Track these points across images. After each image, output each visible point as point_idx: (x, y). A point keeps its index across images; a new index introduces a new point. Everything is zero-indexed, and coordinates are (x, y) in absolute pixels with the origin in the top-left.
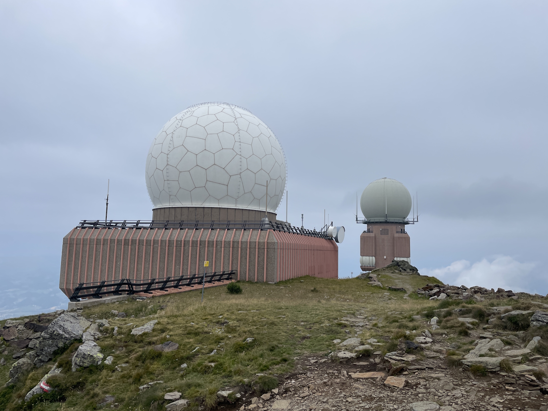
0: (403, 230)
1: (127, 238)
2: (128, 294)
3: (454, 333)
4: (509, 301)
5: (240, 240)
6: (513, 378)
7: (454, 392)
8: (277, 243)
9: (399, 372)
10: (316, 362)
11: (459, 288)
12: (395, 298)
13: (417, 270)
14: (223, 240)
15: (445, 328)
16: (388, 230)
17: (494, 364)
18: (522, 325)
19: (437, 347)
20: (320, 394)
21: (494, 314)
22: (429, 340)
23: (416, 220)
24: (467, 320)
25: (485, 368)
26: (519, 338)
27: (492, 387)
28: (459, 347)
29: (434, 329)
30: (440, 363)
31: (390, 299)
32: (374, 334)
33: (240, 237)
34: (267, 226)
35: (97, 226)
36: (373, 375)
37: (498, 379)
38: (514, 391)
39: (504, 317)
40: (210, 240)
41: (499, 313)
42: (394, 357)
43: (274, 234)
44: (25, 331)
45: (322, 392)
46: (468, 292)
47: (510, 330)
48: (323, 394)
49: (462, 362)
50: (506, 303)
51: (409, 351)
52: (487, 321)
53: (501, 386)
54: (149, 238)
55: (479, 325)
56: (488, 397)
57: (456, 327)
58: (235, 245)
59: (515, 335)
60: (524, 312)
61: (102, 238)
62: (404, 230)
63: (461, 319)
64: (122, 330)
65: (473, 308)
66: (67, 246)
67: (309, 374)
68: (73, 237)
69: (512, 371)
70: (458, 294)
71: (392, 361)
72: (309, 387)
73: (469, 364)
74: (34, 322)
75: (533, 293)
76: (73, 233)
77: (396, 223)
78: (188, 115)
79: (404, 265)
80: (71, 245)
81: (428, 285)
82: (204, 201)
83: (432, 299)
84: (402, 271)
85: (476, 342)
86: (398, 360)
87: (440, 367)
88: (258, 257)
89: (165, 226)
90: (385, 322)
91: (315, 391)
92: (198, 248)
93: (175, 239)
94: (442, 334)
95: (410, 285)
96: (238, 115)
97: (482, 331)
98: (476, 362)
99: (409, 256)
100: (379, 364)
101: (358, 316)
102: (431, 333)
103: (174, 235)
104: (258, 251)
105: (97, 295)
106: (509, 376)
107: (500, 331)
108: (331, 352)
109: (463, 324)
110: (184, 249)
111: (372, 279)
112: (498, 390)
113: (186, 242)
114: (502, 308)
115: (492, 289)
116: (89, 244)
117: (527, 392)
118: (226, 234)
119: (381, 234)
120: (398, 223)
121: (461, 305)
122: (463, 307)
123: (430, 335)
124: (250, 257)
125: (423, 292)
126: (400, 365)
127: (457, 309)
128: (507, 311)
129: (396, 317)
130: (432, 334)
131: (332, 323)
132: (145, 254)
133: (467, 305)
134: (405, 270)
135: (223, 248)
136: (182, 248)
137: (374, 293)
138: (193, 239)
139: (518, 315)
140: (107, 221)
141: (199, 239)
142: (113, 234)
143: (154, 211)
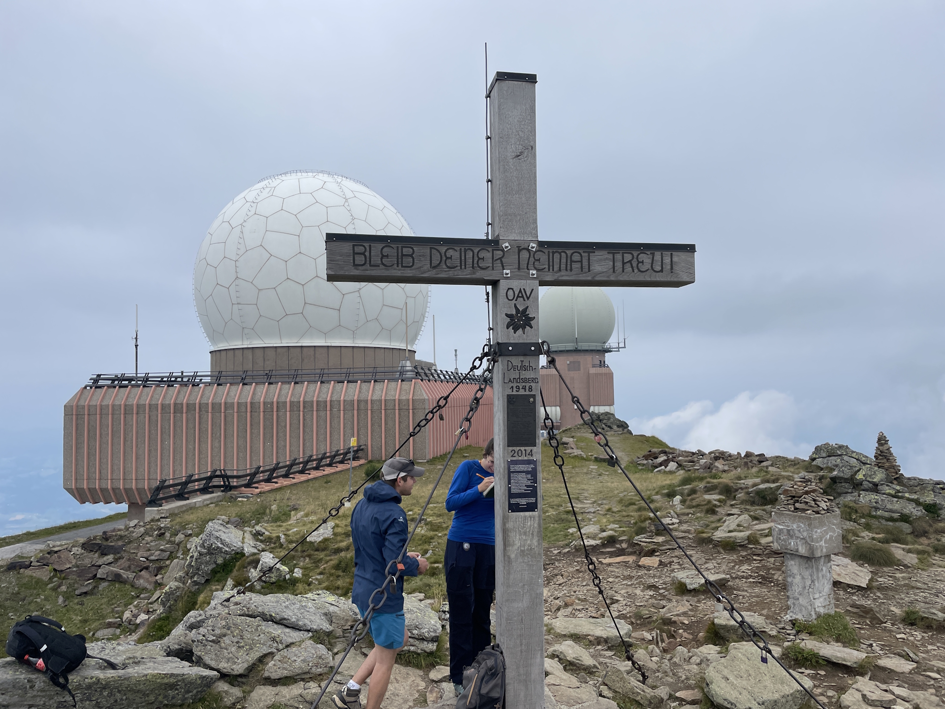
0: (602, 363)
1: (178, 402)
2: (222, 491)
3: (701, 512)
4: (758, 472)
5: (369, 398)
6: (760, 549)
7: (706, 566)
8: (428, 400)
9: (651, 553)
10: (560, 552)
11: (693, 454)
12: (607, 473)
13: (628, 426)
14: (342, 398)
15: (690, 507)
16: (579, 362)
17: (742, 538)
18: (770, 499)
19: (685, 527)
20: (577, 580)
21: (741, 488)
22: (675, 521)
23: (622, 345)
24: (713, 498)
25: (734, 542)
26: (767, 513)
27: (741, 558)
28: (708, 526)
29: (678, 509)
30: (690, 542)
31: (600, 475)
32: (612, 520)
33: (369, 393)
34: (409, 375)
35: (123, 382)
36: (624, 559)
37: (746, 551)
38: (761, 561)
39: (752, 491)
40: (320, 399)
41: (746, 488)
42: (644, 540)
43: (422, 386)
44: (85, 554)
45: (578, 578)
46: (706, 459)
47: (758, 505)
48: (580, 579)
49: (712, 539)
50: (755, 474)
51: (658, 534)
52: (735, 497)
53: (749, 557)
54: (217, 400)
55: (726, 502)
56: (737, 567)
57: (702, 505)
58: (362, 406)
59: (763, 510)
60: (773, 485)
61: (135, 402)
62: (604, 362)
63: (707, 497)
64: (290, 537)
65: (719, 483)
66: (72, 418)
67: (556, 564)
68: (82, 403)
69: (759, 543)
70: (693, 462)
71: (642, 544)
72: (562, 576)
73: (719, 539)
74: (99, 542)
75: (791, 456)
76: (81, 395)
77: (592, 351)
78: (265, 194)
79: (609, 419)
80: (79, 416)
81: (650, 451)
82: (302, 336)
83: (657, 471)
84: (606, 428)
85: (724, 519)
86: (649, 543)
87: (690, 546)
88: (400, 422)
89: (242, 379)
90: (620, 506)
91: (570, 578)
92: (301, 413)
93: (262, 400)
94: (688, 514)
95: (623, 451)
96: (349, 194)
97: (730, 508)
98: (726, 537)
99: (611, 404)
100: (626, 549)
101: (585, 501)
102: (676, 513)
103: (260, 394)
104: (399, 414)
105: (180, 496)
106: (756, 548)
107: (748, 507)
108: (572, 542)
109: (709, 502)
110: (277, 415)
111: (569, 445)
112: (747, 560)
113: (281, 405)
114: (750, 482)
115: (739, 453)
116: (113, 414)
117: (772, 560)
118: (347, 389)
119: (569, 370)
120: (594, 350)
121: (705, 481)
122: (708, 483)
123: (676, 516)
124: (386, 424)
125: (645, 462)
126: (652, 547)
127: (702, 485)
128: (755, 485)
129: (632, 499)
130: (677, 515)
131: (558, 511)
132: (212, 425)
133: (712, 480)
134: (610, 427)
135: (342, 412)
136: (275, 413)
137: (576, 467)
138: (292, 400)
139: (766, 488)
140: (138, 375)
141: (302, 399)
142: (152, 396)
143: (214, 354)
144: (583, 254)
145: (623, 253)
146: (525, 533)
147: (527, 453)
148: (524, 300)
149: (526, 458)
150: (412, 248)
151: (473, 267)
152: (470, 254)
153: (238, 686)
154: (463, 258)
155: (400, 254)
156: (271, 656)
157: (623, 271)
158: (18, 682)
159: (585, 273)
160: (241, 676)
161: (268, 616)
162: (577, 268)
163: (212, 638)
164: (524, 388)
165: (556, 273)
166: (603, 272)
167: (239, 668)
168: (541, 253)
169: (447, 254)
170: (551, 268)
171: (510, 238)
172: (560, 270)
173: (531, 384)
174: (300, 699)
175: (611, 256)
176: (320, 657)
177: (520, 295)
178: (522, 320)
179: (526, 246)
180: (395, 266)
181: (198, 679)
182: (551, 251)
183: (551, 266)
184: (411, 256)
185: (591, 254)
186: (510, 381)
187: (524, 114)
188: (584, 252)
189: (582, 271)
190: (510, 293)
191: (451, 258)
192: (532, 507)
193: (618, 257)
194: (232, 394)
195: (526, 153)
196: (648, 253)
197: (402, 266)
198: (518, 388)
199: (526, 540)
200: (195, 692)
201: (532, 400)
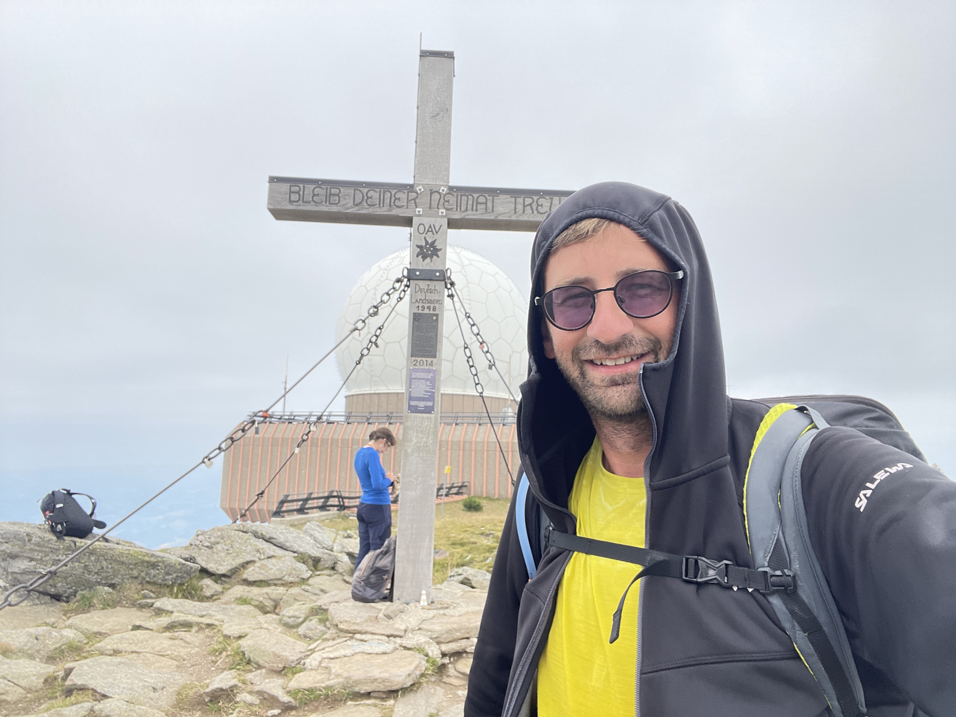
1: (315, 437)
2: (338, 510)
5: (474, 439)
14: (450, 439)
33: (473, 435)
34: (510, 420)
35: (272, 420)
54: (346, 437)
61: (280, 436)
80: (236, 447)
89: (368, 419)
105: (301, 511)
118: (454, 431)
124: (487, 464)
135: (449, 451)
140: (286, 413)
142: (295, 431)
143: (348, 398)
144: (488, 198)
145: (524, 198)
146: (422, 432)
147: (428, 363)
148: (433, 234)
149: (427, 368)
150: (339, 189)
151: (390, 205)
152: (388, 195)
153: (221, 584)
154: (382, 198)
155: (328, 194)
156: (252, 563)
157: (524, 213)
158: (18, 535)
159: (490, 213)
160: (224, 575)
161: (260, 534)
162: (482, 209)
163: (207, 544)
164: (429, 308)
165: (464, 212)
166: (505, 213)
167: (222, 570)
168: (451, 196)
169: (368, 194)
170: (459, 208)
171: (424, 182)
172: (466, 210)
173: (435, 305)
174: (266, 596)
175: (513, 200)
176: (294, 569)
177: (430, 230)
178: (430, 250)
179: (437, 190)
180: (324, 203)
181: (177, 564)
182: (459, 194)
183: (458, 206)
184: (338, 195)
185: (495, 198)
186: (417, 301)
187: (442, 83)
188: (489, 196)
189: (486, 211)
190: (422, 228)
191: (371, 198)
192: (428, 410)
193: (520, 200)
194: (358, 431)
195: (441, 115)
196: (548, 198)
197: (329, 203)
198: (423, 307)
199: (423, 438)
200: (174, 575)
201: (435, 318)
